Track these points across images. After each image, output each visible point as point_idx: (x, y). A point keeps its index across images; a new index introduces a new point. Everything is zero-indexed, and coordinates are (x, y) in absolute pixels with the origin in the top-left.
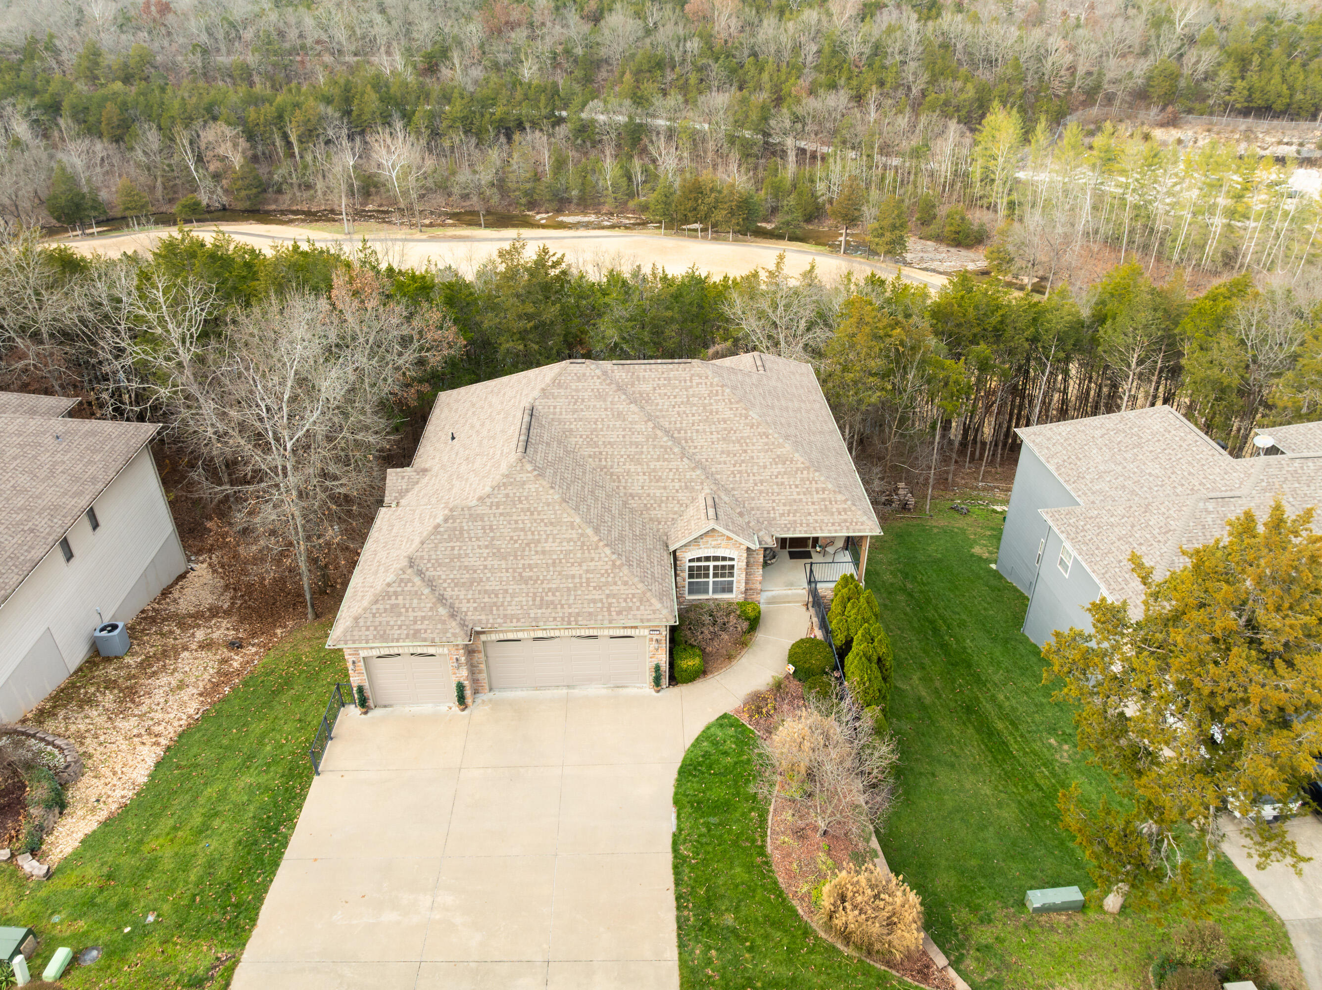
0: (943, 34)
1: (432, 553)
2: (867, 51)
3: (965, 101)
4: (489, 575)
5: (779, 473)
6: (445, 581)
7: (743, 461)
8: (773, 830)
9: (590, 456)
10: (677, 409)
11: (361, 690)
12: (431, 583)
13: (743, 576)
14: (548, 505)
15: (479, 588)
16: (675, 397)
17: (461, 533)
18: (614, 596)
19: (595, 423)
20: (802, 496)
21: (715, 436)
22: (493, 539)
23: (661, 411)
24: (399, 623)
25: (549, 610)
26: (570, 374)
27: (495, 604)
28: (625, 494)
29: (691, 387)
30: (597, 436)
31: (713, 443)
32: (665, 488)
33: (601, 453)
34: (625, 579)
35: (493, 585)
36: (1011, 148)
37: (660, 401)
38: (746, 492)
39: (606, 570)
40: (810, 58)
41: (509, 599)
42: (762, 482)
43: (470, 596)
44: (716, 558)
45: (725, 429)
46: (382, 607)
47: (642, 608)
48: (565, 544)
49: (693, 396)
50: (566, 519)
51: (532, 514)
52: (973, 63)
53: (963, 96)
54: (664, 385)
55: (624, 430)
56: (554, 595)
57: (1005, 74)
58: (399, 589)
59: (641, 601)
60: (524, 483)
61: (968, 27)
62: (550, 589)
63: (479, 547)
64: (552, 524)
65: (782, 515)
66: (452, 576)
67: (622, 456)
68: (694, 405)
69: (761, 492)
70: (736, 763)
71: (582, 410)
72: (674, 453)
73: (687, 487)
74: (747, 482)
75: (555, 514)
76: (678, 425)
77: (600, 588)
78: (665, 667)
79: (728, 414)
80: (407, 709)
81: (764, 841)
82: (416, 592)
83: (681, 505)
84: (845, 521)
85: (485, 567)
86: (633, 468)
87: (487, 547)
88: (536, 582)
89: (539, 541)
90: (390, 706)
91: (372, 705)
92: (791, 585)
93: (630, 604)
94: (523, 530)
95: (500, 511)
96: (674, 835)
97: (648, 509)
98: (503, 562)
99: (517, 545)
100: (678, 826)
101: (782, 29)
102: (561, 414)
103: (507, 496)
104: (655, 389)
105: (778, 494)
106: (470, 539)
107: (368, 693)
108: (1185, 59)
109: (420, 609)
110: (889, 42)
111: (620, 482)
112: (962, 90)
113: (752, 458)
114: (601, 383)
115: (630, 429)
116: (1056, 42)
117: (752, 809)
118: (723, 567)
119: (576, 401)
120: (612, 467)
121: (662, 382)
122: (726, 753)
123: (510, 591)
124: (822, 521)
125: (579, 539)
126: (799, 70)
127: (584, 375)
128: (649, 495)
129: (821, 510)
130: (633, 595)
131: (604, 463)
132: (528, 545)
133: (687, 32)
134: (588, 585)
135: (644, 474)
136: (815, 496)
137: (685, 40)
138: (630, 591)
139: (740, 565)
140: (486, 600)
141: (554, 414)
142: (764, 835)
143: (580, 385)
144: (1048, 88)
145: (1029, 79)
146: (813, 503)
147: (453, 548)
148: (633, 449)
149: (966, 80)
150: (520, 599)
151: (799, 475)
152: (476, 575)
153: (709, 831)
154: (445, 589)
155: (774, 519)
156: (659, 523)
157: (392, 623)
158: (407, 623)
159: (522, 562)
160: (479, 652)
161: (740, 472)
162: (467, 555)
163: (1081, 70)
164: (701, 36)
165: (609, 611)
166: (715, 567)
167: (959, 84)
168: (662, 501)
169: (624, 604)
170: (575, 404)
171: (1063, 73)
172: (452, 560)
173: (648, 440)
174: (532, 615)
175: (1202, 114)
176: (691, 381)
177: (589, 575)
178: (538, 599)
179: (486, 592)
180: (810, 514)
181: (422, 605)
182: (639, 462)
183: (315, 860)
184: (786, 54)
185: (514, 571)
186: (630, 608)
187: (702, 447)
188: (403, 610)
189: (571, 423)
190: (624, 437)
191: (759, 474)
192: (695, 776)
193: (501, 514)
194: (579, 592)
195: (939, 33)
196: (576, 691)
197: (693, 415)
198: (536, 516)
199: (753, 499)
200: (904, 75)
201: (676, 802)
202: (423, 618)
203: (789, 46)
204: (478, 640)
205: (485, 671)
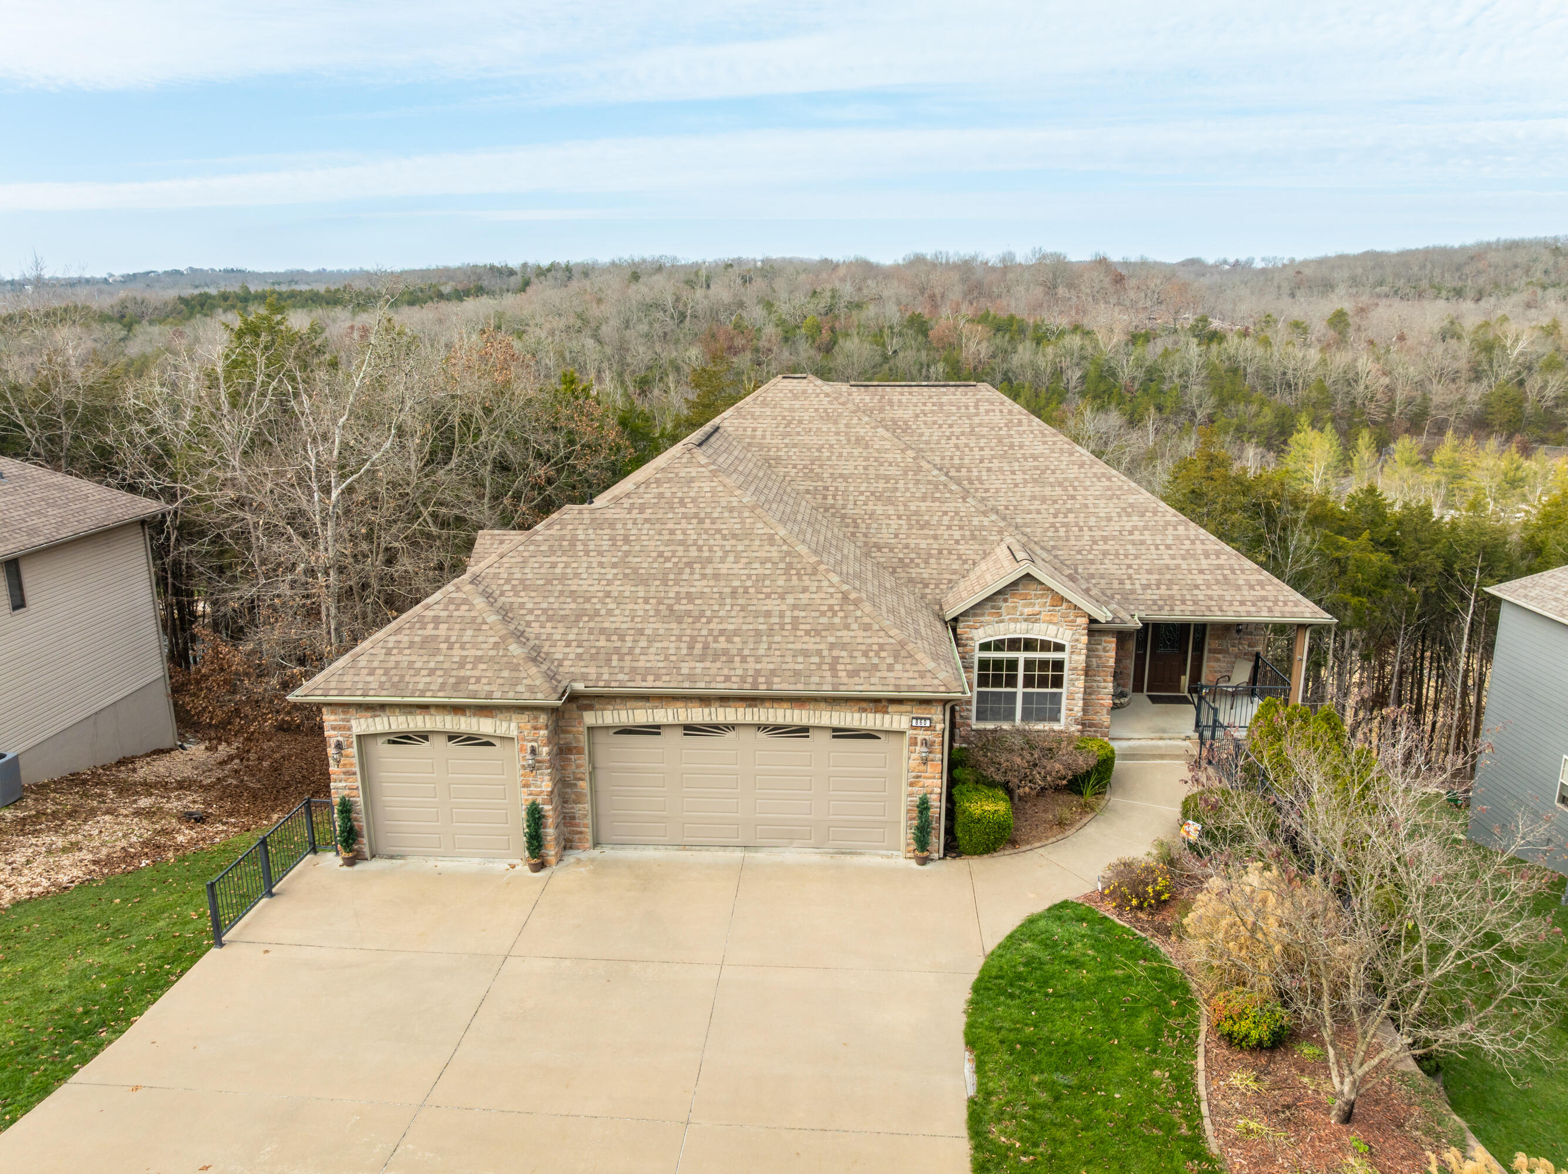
0: (1229, 359)
1: (516, 570)
2: (1140, 374)
3: (1262, 426)
4: (612, 606)
5: (1135, 528)
6: (531, 611)
7: (1070, 511)
8: (1214, 1109)
9: (808, 492)
10: (954, 440)
11: (346, 808)
12: (506, 614)
13: (1080, 684)
14: (731, 510)
15: (591, 624)
16: (951, 426)
17: (573, 545)
18: (844, 646)
19: (819, 450)
20: (1179, 561)
21: (1019, 477)
22: (627, 554)
23: (927, 443)
24: (432, 665)
25: (718, 664)
26: (781, 391)
27: (617, 650)
28: (866, 544)
29: (977, 415)
30: (821, 466)
31: (1016, 485)
32: (935, 537)
33: (826, 488)
34: (867, 620)
35: (619, 621)
36: (1327, 468)
37: (927, 432)
38: (1079, 552)
39: (831, 608)
40: (1072, 384)
41: (643, 643)
42: (1105, 539)
43: (571, 637)
44: (1029, 645)
45: (1036, 468)
46: (406, 639)
47: (898, 667)
48: (757, 565)
49: (980, 425)
50: (760, 529)
51: (701, 521)
52: (1270, 389)
53: (1261, 420)
54: (932, 412)
55: (867, 459)
56: (729, 641)
57: (1308, 397)
58: (444, 614)
59: (896, 657)
60: (692, 480)
61: (1260, 351)
62: (722, 632)
63: (601, 565)
64: (734, 536)
65: (1146, 587)
66: (545, 605)
67: (862, 493)
68: (983, 436)
69: (1105, 553)
70: (1101, 980)
71: (798, 434)
72: (951, 492)
73: (973, 537)
74: (1078, 538)
75: (743, 523)
76: (956, 461)
77: (818, 633)
78: (938, 807)
79: (1040, 449)
80: (431, 863)
81: (1197, 1129)
82: (474, 619)
83: (965, 562)
84: (1264, 599)
85: (608, 594)
86: (879, 509)
87: (614, 565)
88: (697, 619)
89: (709, 560)
90: (401, 857)
91: (366, 850)
92: (1162, 733)
93: (876, 661)
94: (682, 543)
95: (646, 516)
96: (972, 1101)
97: (907, 565)
98: (641, 588)
99: (669, 565)
100: (981, 1086)
101: (1040, 354)
102: (764, 437)
103: (661, 496)
104: (917, 416)
105: (1136, 557)
106: (587, 553)
107: (361, 822)
108: (1528, 385)
109: (475, 646)
110: (1166, 366)
111: (857, 526)
112: (1257, 415)
113: (1086, 506)
114: (830, 403)
115: (876, 460)
116: (1365, 363)
117: (1155, 1064)
118: (1044, 664)
119: (790, 423)
120: (844, 507)
121: (929, 407)
122: (1075, 963)
123: (648, 632)
124: (1221, 598)
125: (782, 559)
126: (1061, 394)
127: (804, 392)
128: (907, 547)
129: (1218, 582)
130: (882, 647)
131: (830, 501)
132: (689, 564)
133: (931, 358)
134: (795, 628)
135: (899, 517)
136: (1204, 562)
137: (928, 366)
138: (875, 640)
139: (1074, 660)
140: (602, 643)
141: (753, 437)
142: (1193, 1116)
143: (797, 404)
144: (1363, 414)
145: (1339, 402)
146: (1201, 572)
147: (554, 566)
148: (881, 485)
149: (1262, 404)
150: (665, 644)
151: (1170, 530)
152: (588, 606)
153: (1057, 1098)
154: (528, 624)
155: (1133, 591)
156: (926, 586)
157: (418, 665)
158: (446, 665)
159: (677, 589)
160: (580, 751)
161: (1065, 525)
162: (577, 575)
163: (1400, 397)
164: (946, 360)
165: (833, 669)
166: (1029, 664)
167: (1253, 408)
168: (930, 556)
169: (863, 660)
170: (787, 426)
171: (1378, 396)
172: (549, 582)
173: (906, 473)
174: (685, 671)
175: (1559, 444)
176: (976, 407)
177: (796, 613)
178: (699, 646)
179: (603, 631)
180: (1197, 587)
181: (480, 639)
182: (890, 501)
183: (137, 1088)
184: (1045, 379)
185: (660, 603)
186: (875, 667)
187: (997, 491)
188: (444, 646)
189: (778, 449)
190: (866, 468)
191: (1100, 528)
192: (1012, 996)
193: (646, 520)
194: (777, 639)
195: (1224, 357)
196: (760, 856)
197: (981, 449)
198: (707, 524)
199: (1092, 562)
200: (1186, 398)
201: (971, 1043)
202: (479, 659)
203: (1049, 370)
204: (579, 723)
205: (589, 798)
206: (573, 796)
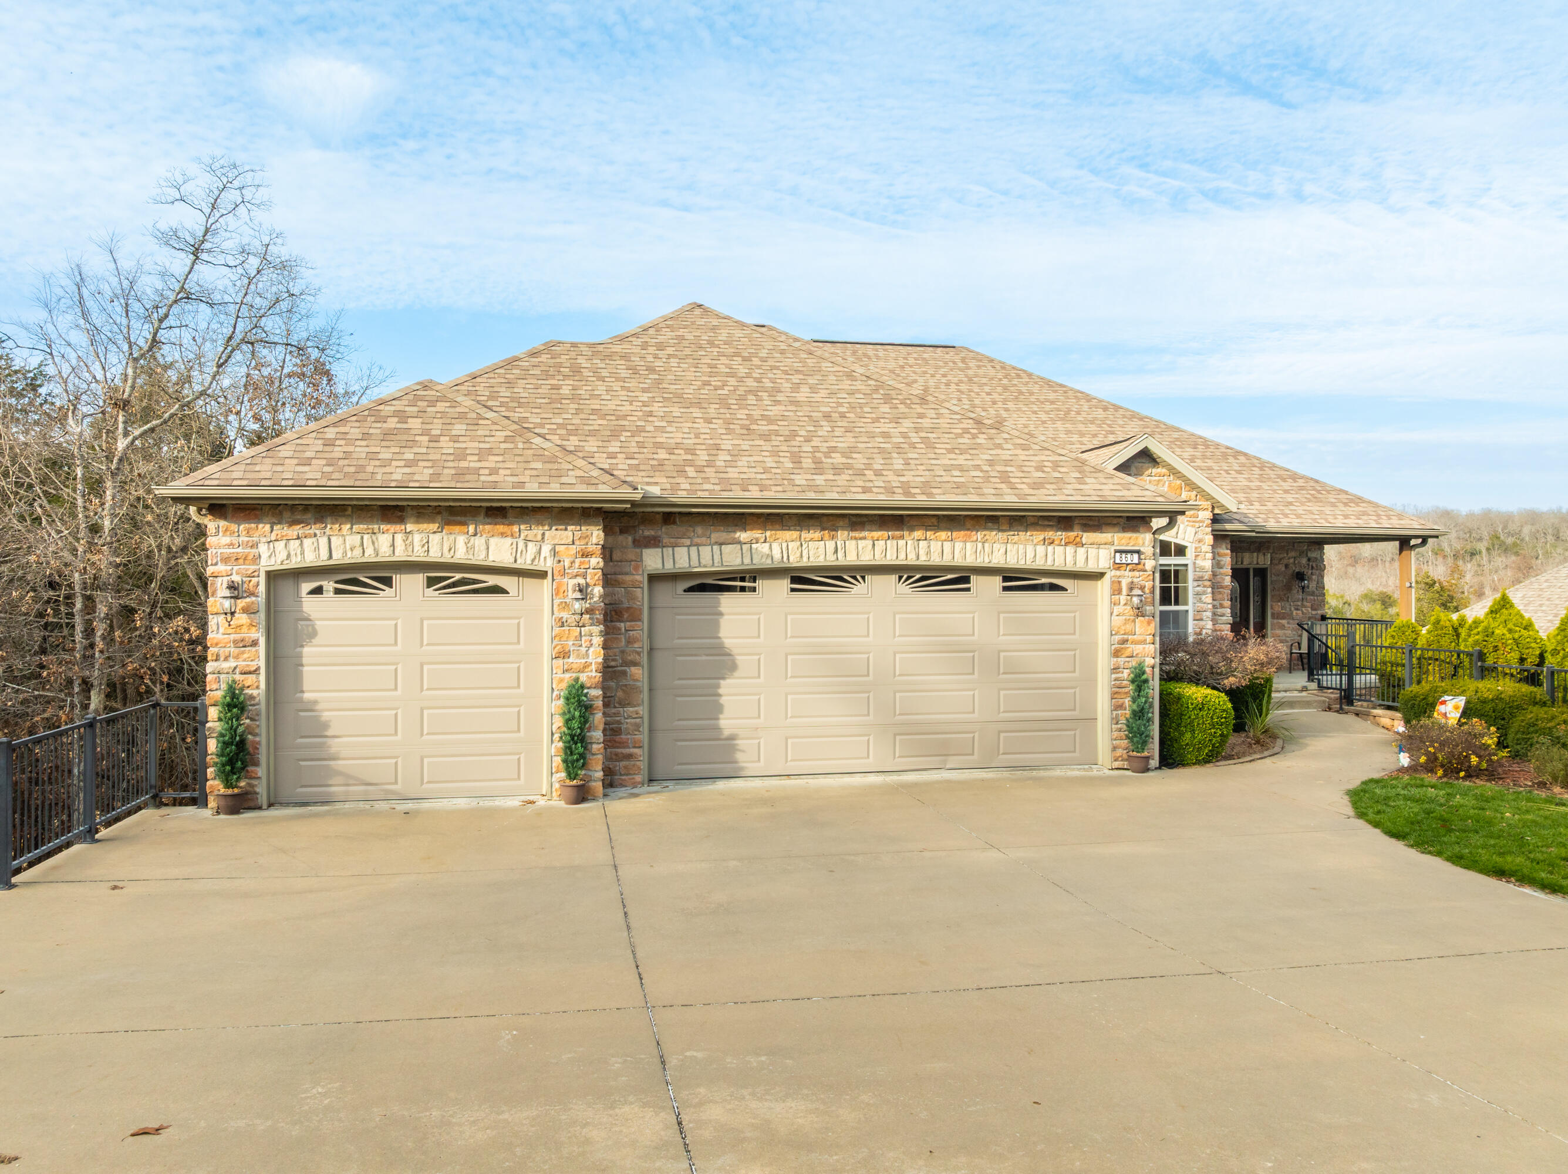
1: (501, 389)
4: (661, 424)
11: (233, 708)
13: (1208, 598)
15: (639, 439)
16: (944, 376)
22: (658, 381)
24: (408, 456)
29: (968, 368)
31: (1044, 422)
35: (677, 436)
41: (725, 457)
45: (1058, 409)
47: (1090, 480)
48: (844, 395)
49: (977, 376)
51: (746, 359)
54: (917, 364)
56: (847, 457)
58: (410, 409)
59: (1081, 472)
62: (832, 449)
64: (799, 372)
68: (985, 384)
79: (1052, 395)
80: (382, 806)
85: (650, 414)
87: (645, 390)
88: (790, 438)
89: (777, 390)
90: (323, 803)
91: (261, 789)
93: (1056, 475)
104: (902, 366)
106: (601, 379)
107: (261, 739)
109: (475, 438)
121: (912, 361)
125: (875, 391)
139: (1198, 566)
140: (663, 456)
147: (556, 387)
150: (757, 458)
157: (384, 456)
158: (435, 457)
160: (634, 616)
165: (1006, 481)
169: (1040, 475)
174: (801, 482)
176: (964, 362)
177: (923, 434)
178: (807, 460)
181: (481, 433)
186: (1061, 481)
188: (421, 438)
194: (913, 456)
198: (756, 361)
202: (487, 452)
204: (636, 568)
205: (645, 695)
206: (620, 694)
